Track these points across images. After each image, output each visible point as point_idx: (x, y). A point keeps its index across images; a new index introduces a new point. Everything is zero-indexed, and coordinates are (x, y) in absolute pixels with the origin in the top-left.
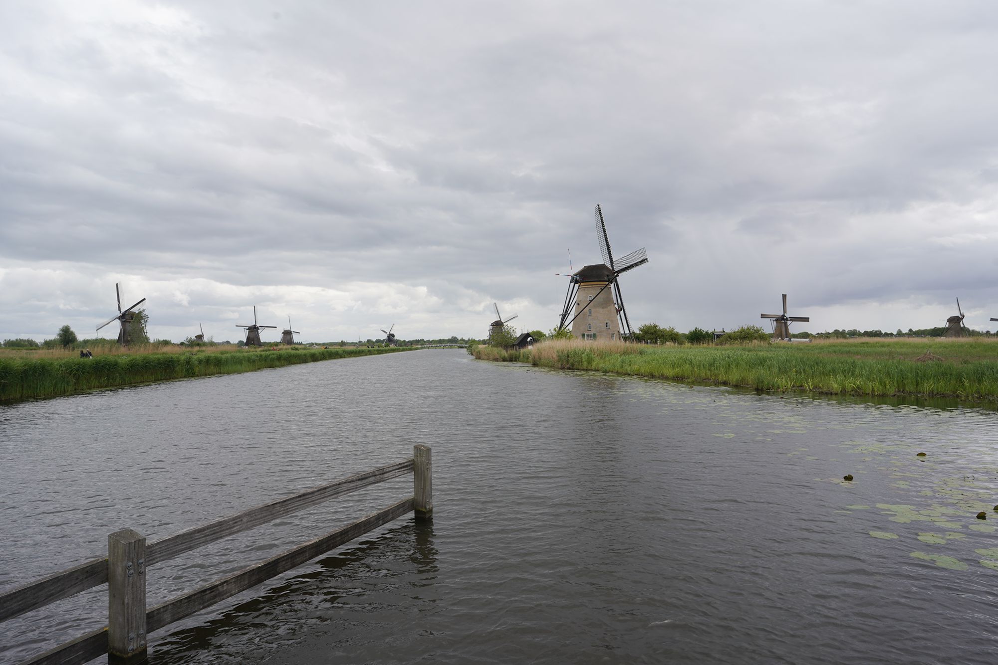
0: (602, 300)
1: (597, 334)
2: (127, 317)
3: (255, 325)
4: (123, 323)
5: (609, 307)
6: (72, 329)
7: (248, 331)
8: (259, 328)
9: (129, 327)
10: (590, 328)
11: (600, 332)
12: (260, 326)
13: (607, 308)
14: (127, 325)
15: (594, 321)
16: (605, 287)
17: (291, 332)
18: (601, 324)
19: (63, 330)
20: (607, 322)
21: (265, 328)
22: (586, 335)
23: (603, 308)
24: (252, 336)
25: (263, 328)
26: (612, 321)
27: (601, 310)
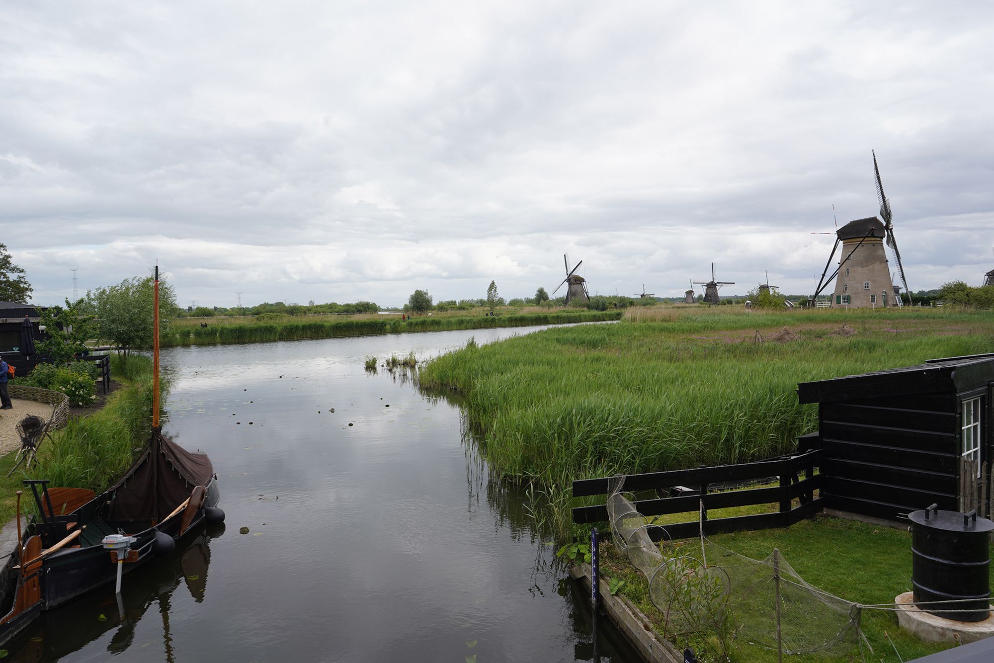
0: (862, 258)
1: (853, 296)
2: (572, 280)
3: (713, 282)
4: (570, 285)
5: (871, 267)
6: (546, 290)
7: (706, 287)
8: (717, 284)
9: (576, 287)
10: (846, 288)
11: (855, 294)
12: (718, 283)
13: (867, 266)
14: (572, 286)
15: (851, 282)
16: (859, 244)
17: (768, 287)
18: (858, 285)
19: (539, 291)
20: (867, 282)
21: (724, 284)
22: (841, 297)
23: (862, 267)
24: (710, 292)
25: (721, 284)
26: (874, 281)
27: (860, 269)
